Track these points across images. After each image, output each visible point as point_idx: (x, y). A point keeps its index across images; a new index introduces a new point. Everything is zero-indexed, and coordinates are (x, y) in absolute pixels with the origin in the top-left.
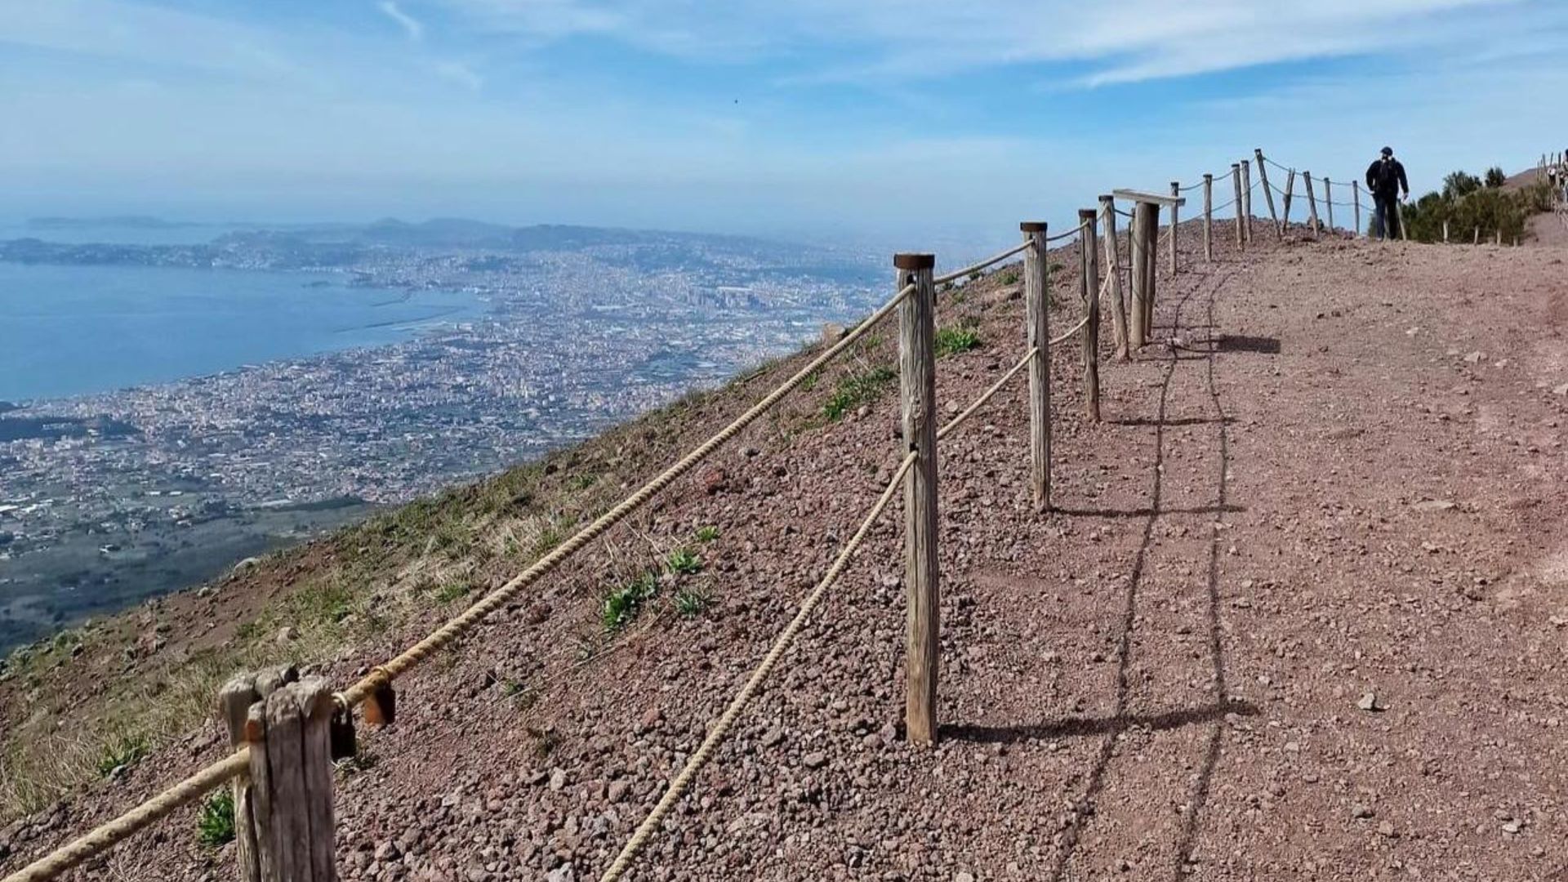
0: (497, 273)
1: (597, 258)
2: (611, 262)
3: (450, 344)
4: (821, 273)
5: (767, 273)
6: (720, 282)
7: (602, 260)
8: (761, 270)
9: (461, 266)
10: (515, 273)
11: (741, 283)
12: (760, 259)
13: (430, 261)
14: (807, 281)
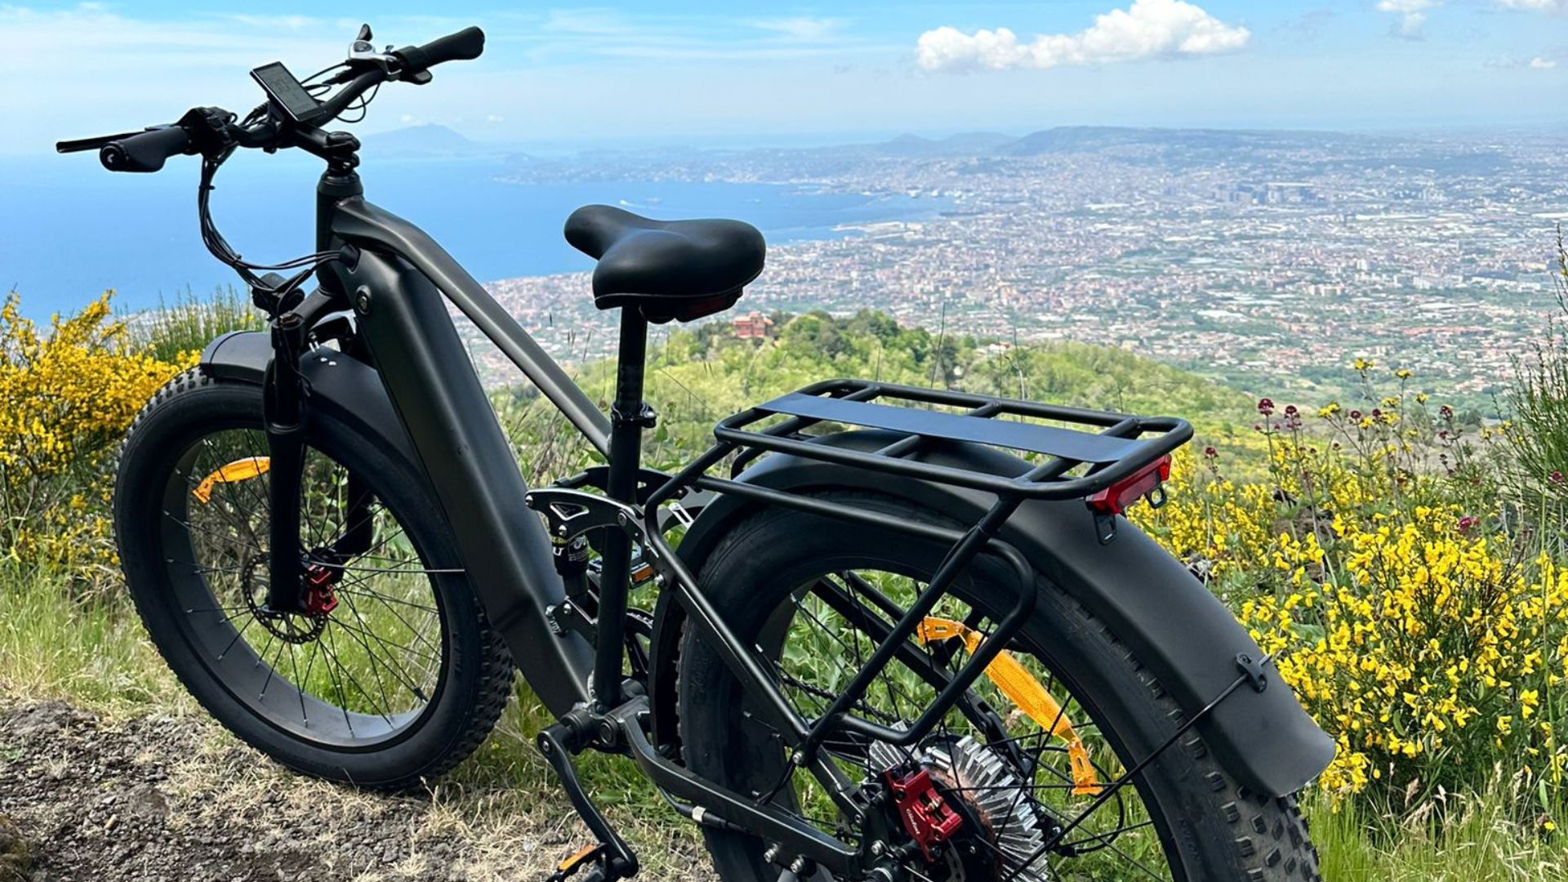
0: (990, 175)
1: (1114, 158)
2: (1132, 162)
3: (878, 241)
4: (1413, 166)
5: (1337, 166)
6: (1270, 177)
7: (1120, 159)
8: (1330, 162)
9: (951, 170)
10: (1010, 176)
11: (1299, 176)
12: (1333, 152)
13: (920, 167)
14: (1392, 173)
